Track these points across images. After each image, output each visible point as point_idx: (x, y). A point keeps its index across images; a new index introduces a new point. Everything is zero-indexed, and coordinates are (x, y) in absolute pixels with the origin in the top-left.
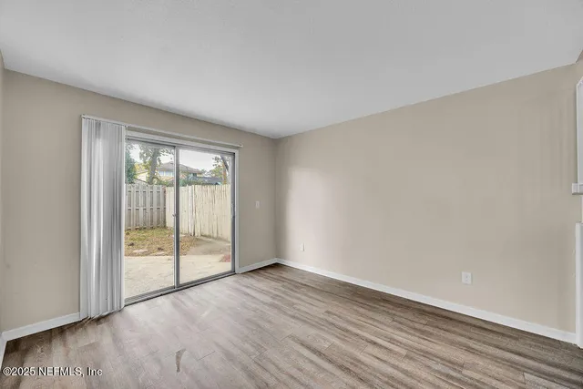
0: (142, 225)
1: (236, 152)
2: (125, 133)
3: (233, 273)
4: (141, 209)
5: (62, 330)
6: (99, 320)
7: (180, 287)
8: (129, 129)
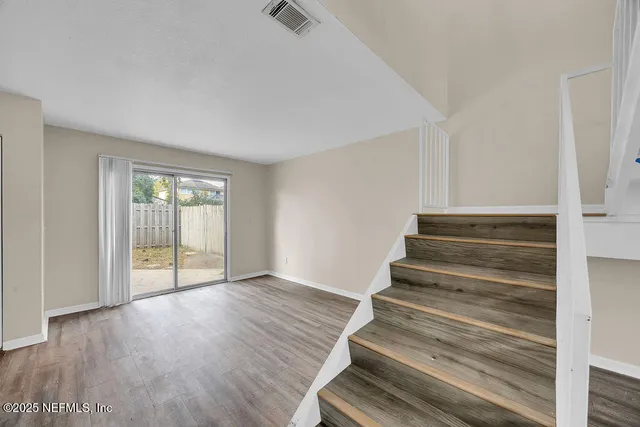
0: (157, 243)
1: (228, 178)
2: (131, 166)
3: (225, 281)
4: (157, 228)
5: (86, 313)
6: (113, 308)
7: (177, 289)
8: (135, 163)
